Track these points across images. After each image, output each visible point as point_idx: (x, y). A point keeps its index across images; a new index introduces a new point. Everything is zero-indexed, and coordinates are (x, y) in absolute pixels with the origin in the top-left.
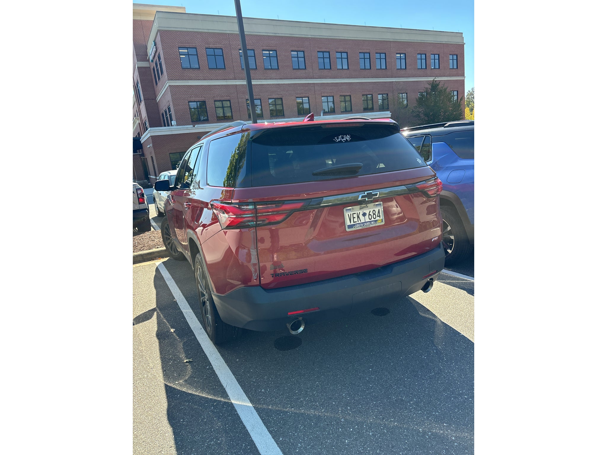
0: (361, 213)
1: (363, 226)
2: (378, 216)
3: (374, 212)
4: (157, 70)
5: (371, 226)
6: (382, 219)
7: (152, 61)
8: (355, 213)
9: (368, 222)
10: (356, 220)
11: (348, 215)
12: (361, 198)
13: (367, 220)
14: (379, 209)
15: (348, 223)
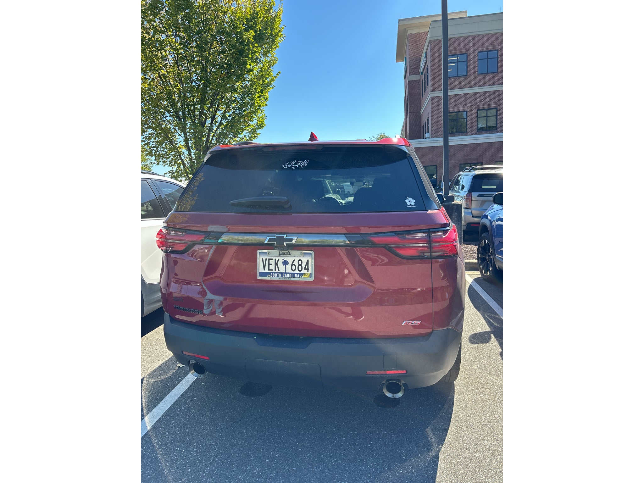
0: (281, 260)
1: (282, 276)
2: (305, 269)
3: (300, 262)
4: (425, 82)
5: (293, 279)
6: (311, 274)
7: (422, 74)
8: (272, 259)
9: (289, 273)
10: (272, 267)
11: (263, 259)
12: (268, 242)
13: (289, 270)
14: (308, 260)
15: (261, 269)
